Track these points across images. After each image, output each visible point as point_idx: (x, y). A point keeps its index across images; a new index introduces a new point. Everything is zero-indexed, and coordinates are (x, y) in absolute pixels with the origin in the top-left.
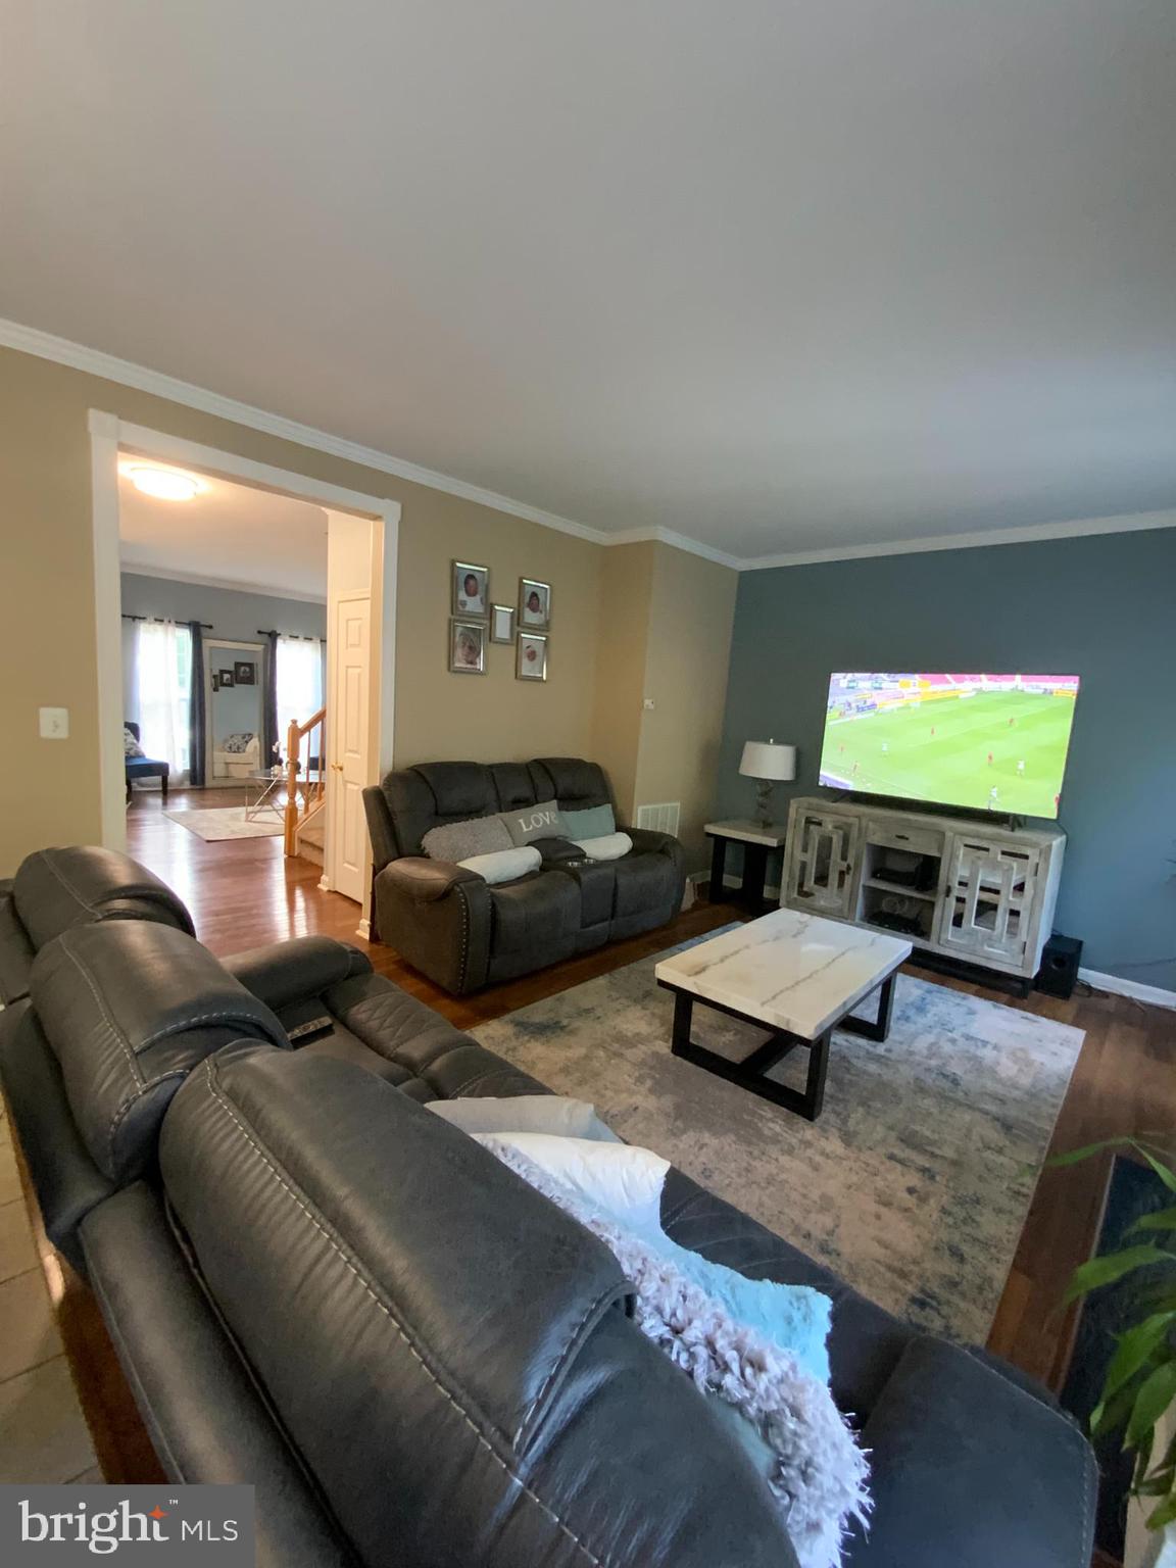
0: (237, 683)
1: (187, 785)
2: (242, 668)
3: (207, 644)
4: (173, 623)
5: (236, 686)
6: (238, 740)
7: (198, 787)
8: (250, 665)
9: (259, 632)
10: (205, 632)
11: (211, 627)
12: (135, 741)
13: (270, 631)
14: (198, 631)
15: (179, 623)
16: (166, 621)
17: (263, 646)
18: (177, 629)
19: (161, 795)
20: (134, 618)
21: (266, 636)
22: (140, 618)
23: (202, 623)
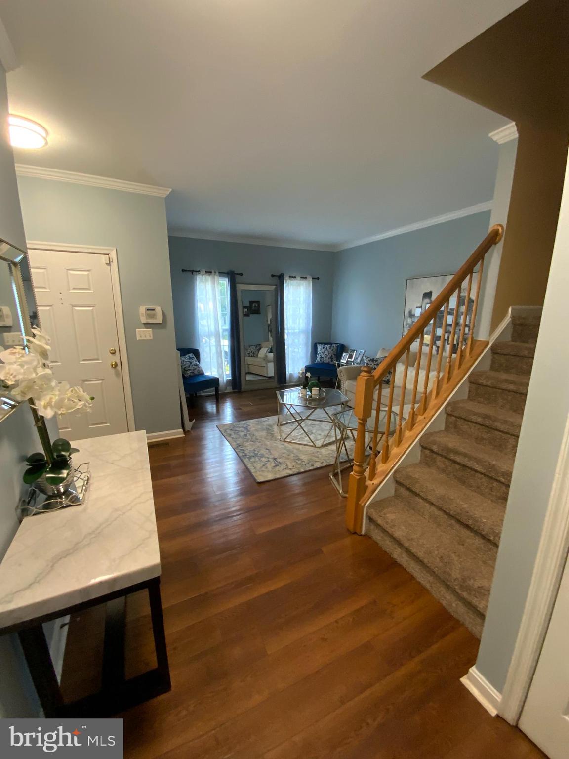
0: (251, 314)
1: (229, 389)
2: (254, 305)
3: (240, 287)
4: (217, 274)
5: (251, 315)
6: (253, 349)
7: (236, 390)
8: (258, 302)
9: (273, 276)
10: (238, 278)
11: (241, 274)
12: (197, 363)
13: (278, 275)
14: (233, 278)
15: (222, 274)
16: (213, 272)
17: (274, 286)
18: (220, 279)
19: (215, 397)
20: (192, 272)
21: (277, 278)
22: (196, 271)
23: (235, 272)
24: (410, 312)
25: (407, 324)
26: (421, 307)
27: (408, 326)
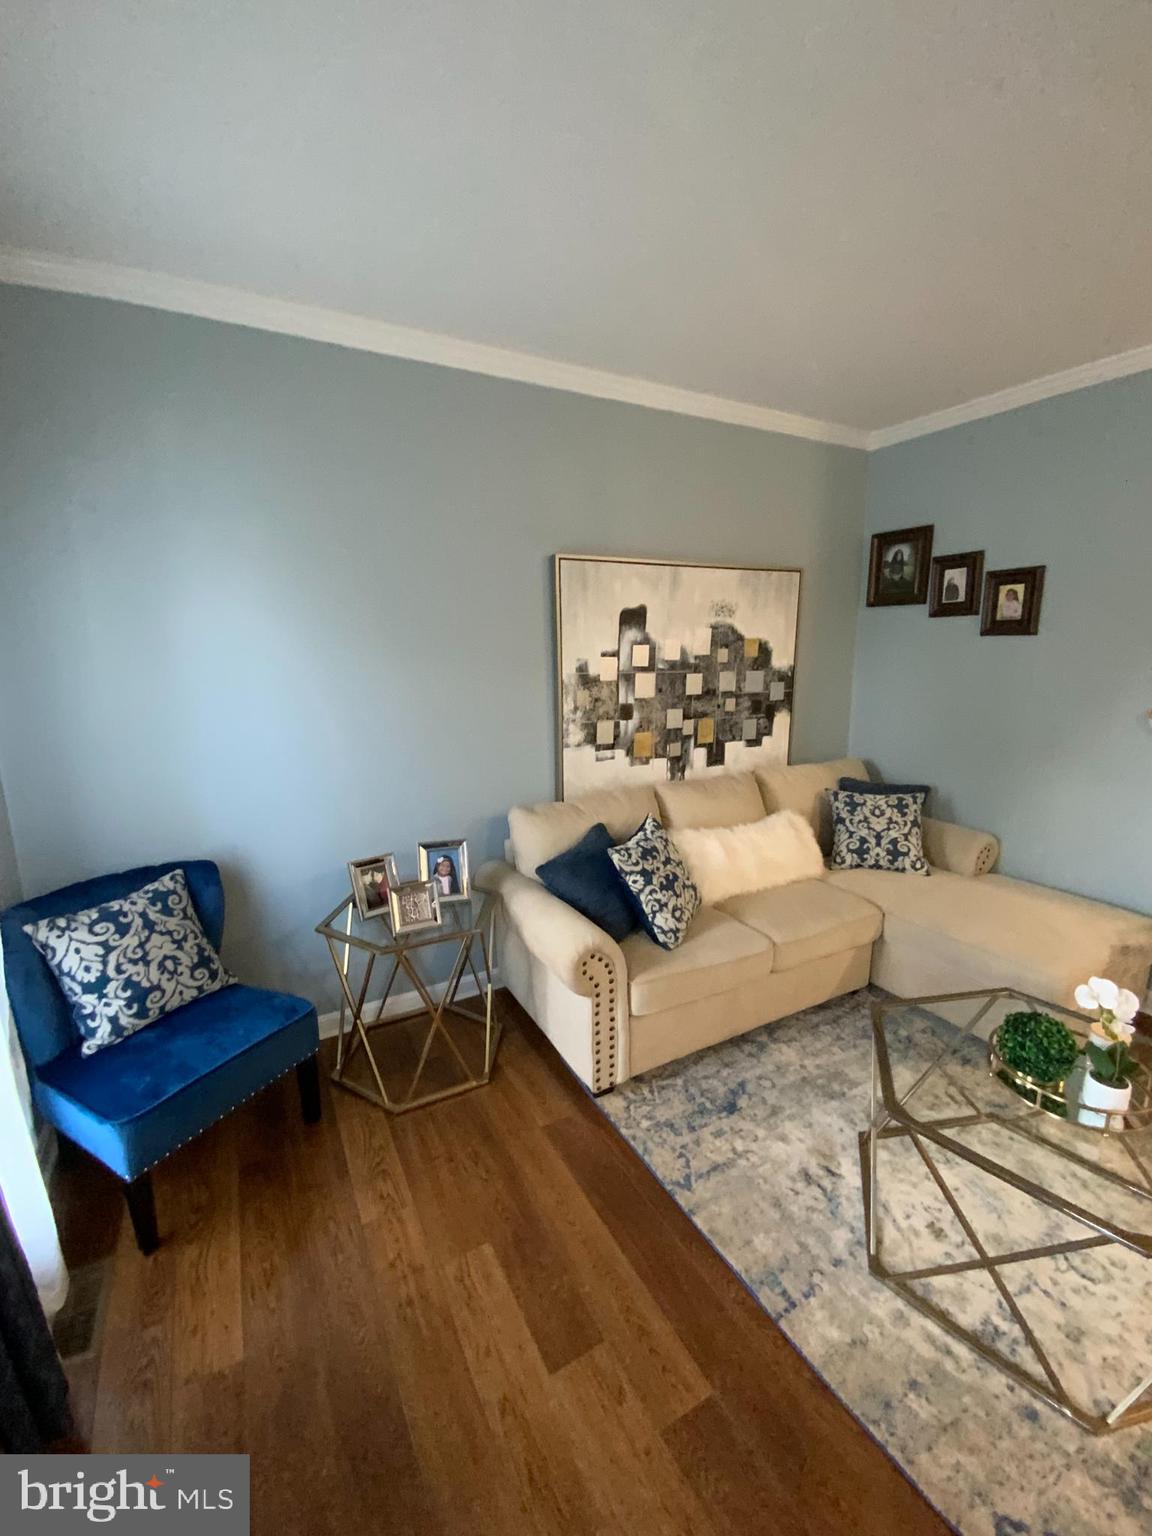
24: (582, 670)
25: (576, 709)
26: (616, 654)
27: (579, 714)
